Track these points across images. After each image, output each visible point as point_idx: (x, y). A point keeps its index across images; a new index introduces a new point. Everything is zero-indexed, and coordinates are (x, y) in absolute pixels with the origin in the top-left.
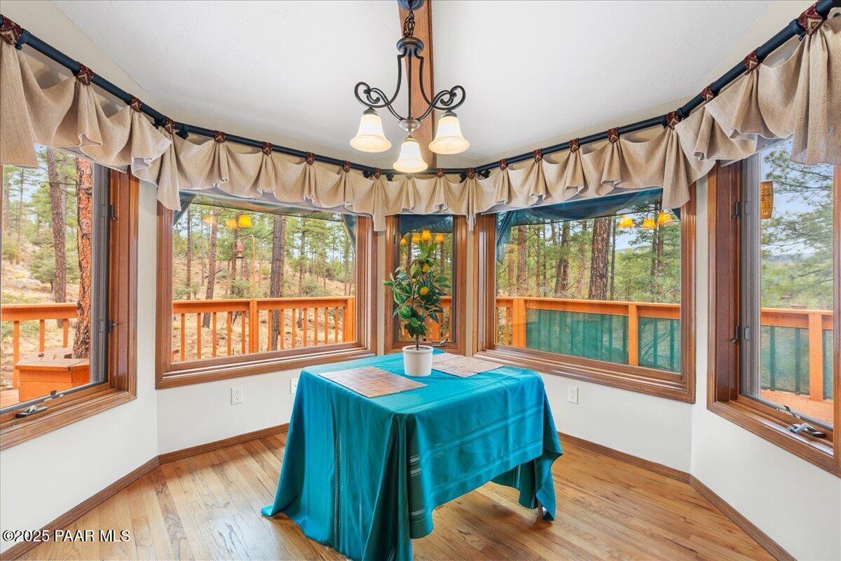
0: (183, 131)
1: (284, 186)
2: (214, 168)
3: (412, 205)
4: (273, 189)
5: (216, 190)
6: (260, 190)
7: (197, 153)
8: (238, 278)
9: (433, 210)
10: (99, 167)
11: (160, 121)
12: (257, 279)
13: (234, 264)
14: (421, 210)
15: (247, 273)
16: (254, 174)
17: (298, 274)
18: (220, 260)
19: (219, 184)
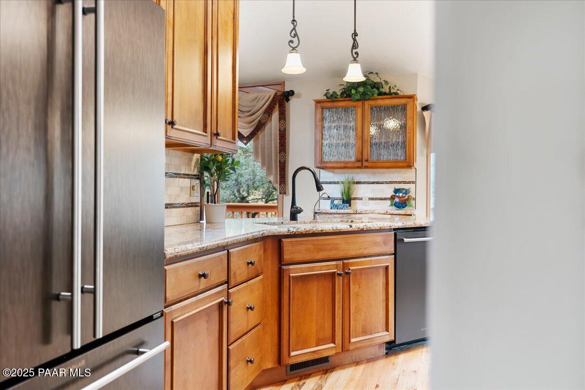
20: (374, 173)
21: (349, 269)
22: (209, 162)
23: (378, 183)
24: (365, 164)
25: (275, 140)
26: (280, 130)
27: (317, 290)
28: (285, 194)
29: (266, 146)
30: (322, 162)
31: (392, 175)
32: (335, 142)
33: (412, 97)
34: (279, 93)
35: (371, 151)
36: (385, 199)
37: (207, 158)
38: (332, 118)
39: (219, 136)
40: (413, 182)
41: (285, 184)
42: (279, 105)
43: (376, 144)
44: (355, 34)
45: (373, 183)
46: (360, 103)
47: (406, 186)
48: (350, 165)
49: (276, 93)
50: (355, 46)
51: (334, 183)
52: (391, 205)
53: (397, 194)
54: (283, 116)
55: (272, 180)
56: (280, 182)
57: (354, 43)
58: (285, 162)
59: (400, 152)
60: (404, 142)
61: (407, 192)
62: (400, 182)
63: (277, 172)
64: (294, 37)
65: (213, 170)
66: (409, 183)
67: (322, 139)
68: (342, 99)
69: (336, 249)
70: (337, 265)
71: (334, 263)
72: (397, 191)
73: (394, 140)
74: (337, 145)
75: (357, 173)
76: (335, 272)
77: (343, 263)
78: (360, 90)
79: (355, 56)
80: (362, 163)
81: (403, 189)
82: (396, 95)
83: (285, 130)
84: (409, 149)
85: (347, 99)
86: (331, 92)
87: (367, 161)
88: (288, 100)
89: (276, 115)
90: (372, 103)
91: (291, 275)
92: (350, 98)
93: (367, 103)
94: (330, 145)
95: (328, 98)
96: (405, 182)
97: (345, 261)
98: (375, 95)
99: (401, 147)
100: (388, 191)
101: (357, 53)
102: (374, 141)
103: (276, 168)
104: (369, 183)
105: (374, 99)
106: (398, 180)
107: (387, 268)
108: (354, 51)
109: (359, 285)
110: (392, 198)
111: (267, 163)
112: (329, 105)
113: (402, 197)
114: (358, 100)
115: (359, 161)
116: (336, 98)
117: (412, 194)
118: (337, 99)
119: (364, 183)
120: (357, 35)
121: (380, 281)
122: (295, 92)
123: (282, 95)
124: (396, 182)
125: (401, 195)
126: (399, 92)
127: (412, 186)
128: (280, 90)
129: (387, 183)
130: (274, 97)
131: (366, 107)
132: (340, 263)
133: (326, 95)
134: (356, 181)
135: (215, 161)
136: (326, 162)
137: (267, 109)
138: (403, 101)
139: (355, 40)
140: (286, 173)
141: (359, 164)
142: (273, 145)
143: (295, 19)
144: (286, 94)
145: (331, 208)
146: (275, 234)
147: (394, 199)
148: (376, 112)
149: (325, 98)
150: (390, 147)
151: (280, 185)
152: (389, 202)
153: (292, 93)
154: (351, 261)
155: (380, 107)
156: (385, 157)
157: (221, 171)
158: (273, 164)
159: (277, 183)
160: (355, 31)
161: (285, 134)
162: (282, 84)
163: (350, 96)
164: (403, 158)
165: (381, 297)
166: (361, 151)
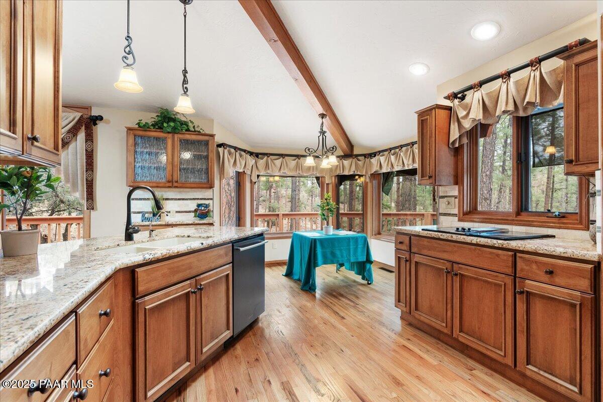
0: (258, 155)
1: (290, 169)
2: (267, 166)
3: (342, 172)
4: (286, 171)
5: (267, 173)
6: (281, 172)
7: (262, 162)
8: (272, 201)
9: (351, 173)
10: (236, 171)
11: (251, 154)
12: (284, 202)
13: (270, 192)
14: (346, 173)
15: (278, 198)
16: (279, 166)
17: (310, 198)
18: (262, 189)
19: (268, 172)
20: (180, 192)
21: (201, 285)
22: (10, 177)
23: (183, 199)
24: (175, 184)
25: (81, 159)
26: (86, 150)
27: (173, 314)
28: (93, 209)
29: (70, 164)
30: (135, 181)
31: (195, 194)
32: (147, 165)
33: (212, 136)
34: (85, 116)
35: (180, 174)
36: (190, 212)
37: (6, 171)
38: (144, 144)
39: (38, 142)
40: (211, 199)
41: (93, 200)
42: (85, 127)
43: (184, 169)
44: (185, 72)
45: (179, 199)
46: (170, 135)
47: (207, 202)
48: (161, 185)
49: (82, 116)
50: (185, 81)
51: (144, 199)
52: (195, 216)
53: (200, 208)
54: (90, 138)
55: (78, 197)
56: (87, 198)
57: (184, 79)
58: (92, 180)
59: (204, 176)
60: (207, 169)
61: (207, 206)
62: (201, 199)
63: (84, 188)
64: (129, 54)
65: (16, 188)
66: (208, 199)
67: (135, 162)
68: (154, 130)
69: (190, 268)
70: (190, 283)
71: (188, 282)
72: (199, 205)
73: (199, 167)
74: (150, 168)
75: (166, 192)
76: (189, 292)
77: (196, 280)
78: (171, 125)
79: (186, 90)
80: (172, 184)
81: (205, 204)
82: (199, 133)
83: (92, 151)
84: (211, 174)
85: (159, 130)
86: (143, 122)
87: (177, 182)
88: (95, 124)
89: (81, 136)
90: (181, 136)
91: (147, 307)
92: (161, 130)
93: (176, 136)
94: (142, 168)
95: (140, 127)
96: (205, 199)
97: (197, 278)
98: (184, 130)
99: (205, 172)
100: (193, 206)
101: (186, 88)
102: (182, 167)
103: (83, 185)
104: (176, 199)
105: (183, 134)
106: (200, 197)
107: (227, 276)
108: (185, 86)
109: (208, 297)
110: (196, 211)
111: (71, 180)
112: (141, 133)
113: (204, 210)
114: (169, 133)
115: (170, 182)
116: (148, 128)
117: (211, 208)
118: (150, 130)
119: (172, 199)
120: (187, 73)
121: (223, 288)
122: (104, 118)
123: (89, 118)
124: (198, 199)
125: (203, 208)
126: (201, 131)
127: (211, 202)
128: (87, 113)
129: (191, 199)
130: (80, 119)
131: (176, 139)
132: (193, 280)
133: (138, 124)
134: (165, 197)
135: (19, 175)
136: (139, 182)
137: (71, 129)
138: (206, 138)
139: (185, 76)
140: (94, 190)
141: (170, 184)
142: (79, 164)
143: (130, 35)
144: (95, 118)
145: (142, 221)
146: (129, 265)
147: (197, 211)
148: (184, 144)
149: (137, 126)
150: (196, 172)
151: (87, 201)
152: (193, 214)
153: (100, 118)
154: (202, 276)
155: (187, 140)
156: (192, 180)
157: (30, 189)
158: (79, 182)
159: (83, 198)
160: (185, 68)
161: (93, 154)
162: (88, 108)
163: (162, 129)
164: (205, 181)
165: (224, 302)
166: (171, 174)
